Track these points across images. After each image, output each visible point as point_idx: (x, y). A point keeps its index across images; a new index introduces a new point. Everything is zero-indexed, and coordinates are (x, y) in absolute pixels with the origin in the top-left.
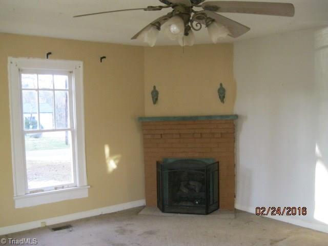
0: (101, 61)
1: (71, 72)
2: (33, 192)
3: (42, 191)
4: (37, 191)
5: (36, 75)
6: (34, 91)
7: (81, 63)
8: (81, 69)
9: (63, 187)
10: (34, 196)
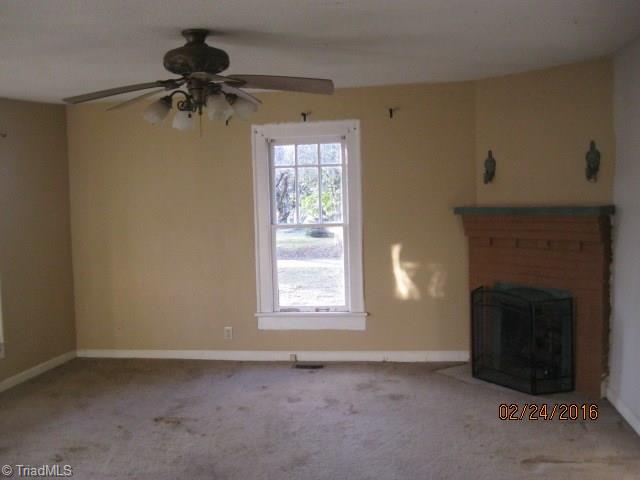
0: (391, 116)
1: (344, 138)
2: (285, 310)
3: (298, 310)
4: (289, 310)
5: (293, 147)
6: (291, 169)
7: (357, 123)
8: (357, 132)
9: (328, 310)
10: (285, 316)
